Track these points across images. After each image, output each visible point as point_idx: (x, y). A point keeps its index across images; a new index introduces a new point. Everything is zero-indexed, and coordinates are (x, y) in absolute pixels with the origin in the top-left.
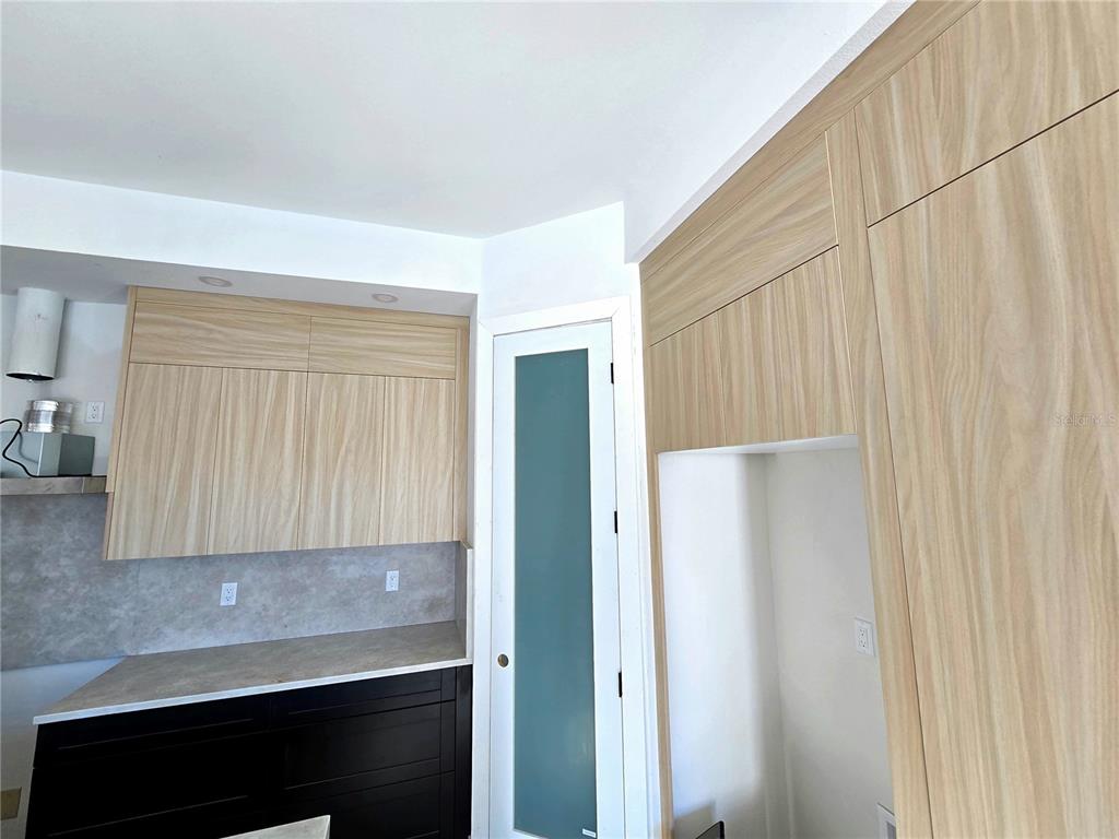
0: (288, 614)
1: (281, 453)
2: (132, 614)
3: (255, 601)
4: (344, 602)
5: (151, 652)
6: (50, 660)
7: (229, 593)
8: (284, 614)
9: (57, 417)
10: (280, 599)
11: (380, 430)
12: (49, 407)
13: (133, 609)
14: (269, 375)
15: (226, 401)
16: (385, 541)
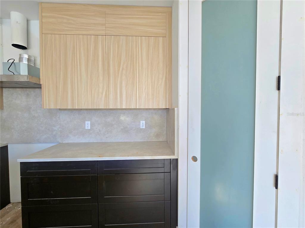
0: (107, 133)
1: (98, 70)
2: (59, 129)
3: (96, 128)
4: (126, 130)
5: (66, 142)
6: (39, 142)
7: (88, 125)
8: (106, 133)
9: (29, 60)
10: (104, 128)
11: (135, 60)
12: (26, 56)
13: (60, 128)
14: (91, 37)
15: (77, 48)
16: (139, 106)
